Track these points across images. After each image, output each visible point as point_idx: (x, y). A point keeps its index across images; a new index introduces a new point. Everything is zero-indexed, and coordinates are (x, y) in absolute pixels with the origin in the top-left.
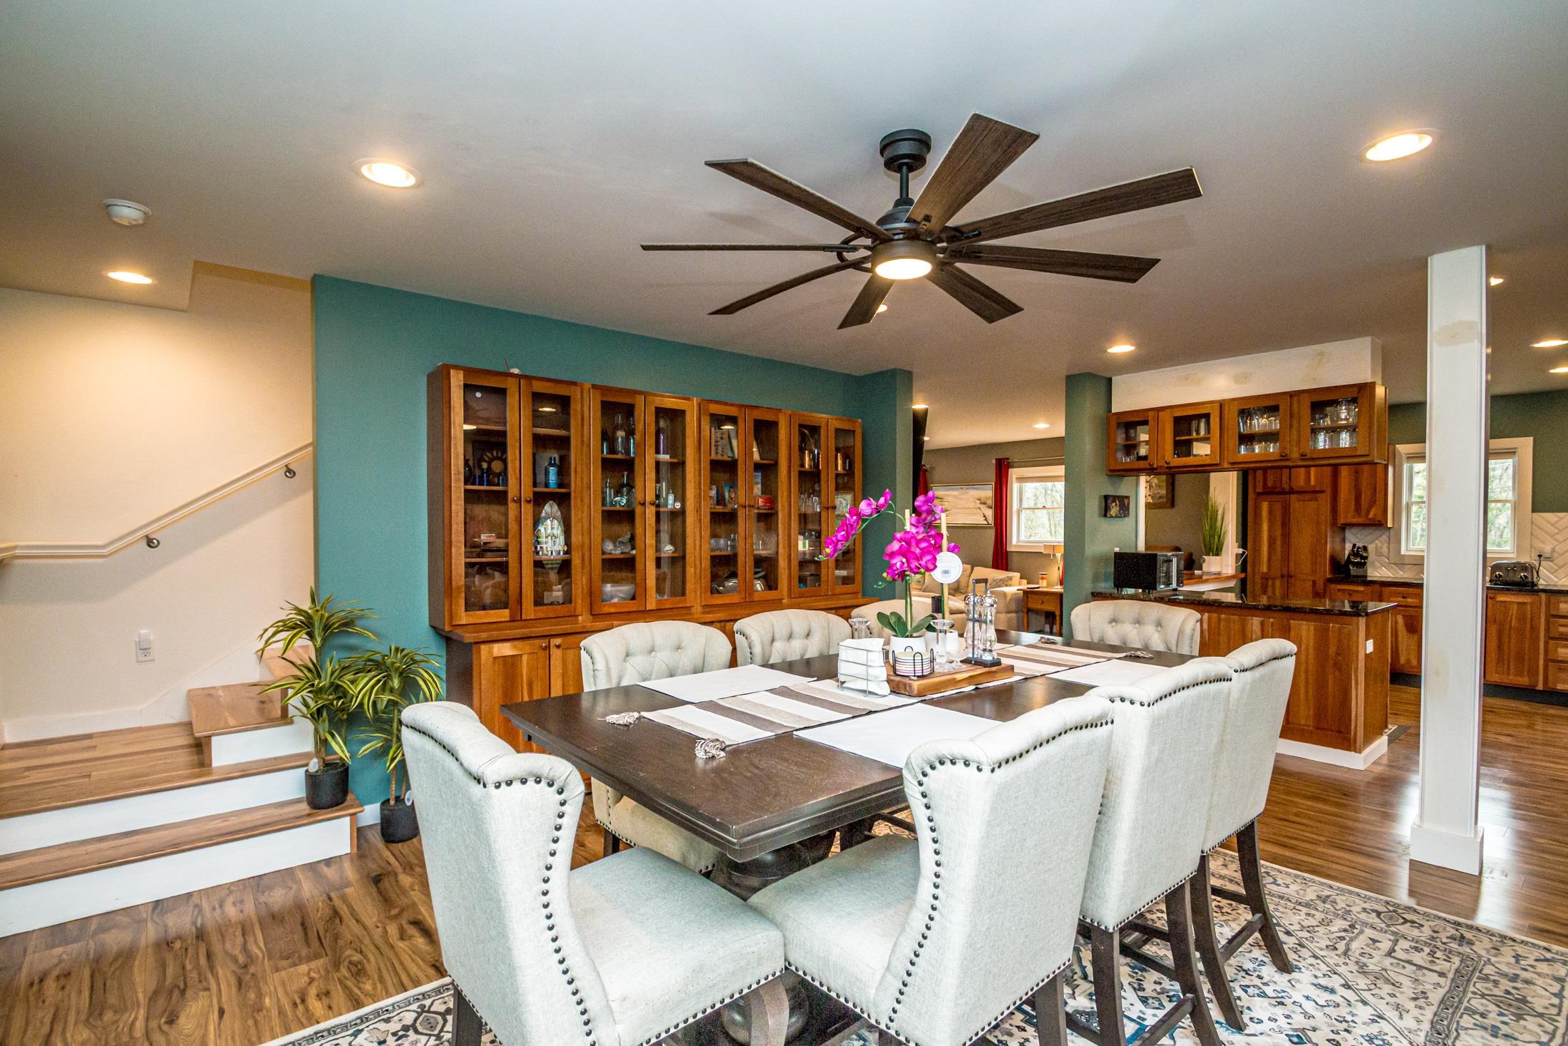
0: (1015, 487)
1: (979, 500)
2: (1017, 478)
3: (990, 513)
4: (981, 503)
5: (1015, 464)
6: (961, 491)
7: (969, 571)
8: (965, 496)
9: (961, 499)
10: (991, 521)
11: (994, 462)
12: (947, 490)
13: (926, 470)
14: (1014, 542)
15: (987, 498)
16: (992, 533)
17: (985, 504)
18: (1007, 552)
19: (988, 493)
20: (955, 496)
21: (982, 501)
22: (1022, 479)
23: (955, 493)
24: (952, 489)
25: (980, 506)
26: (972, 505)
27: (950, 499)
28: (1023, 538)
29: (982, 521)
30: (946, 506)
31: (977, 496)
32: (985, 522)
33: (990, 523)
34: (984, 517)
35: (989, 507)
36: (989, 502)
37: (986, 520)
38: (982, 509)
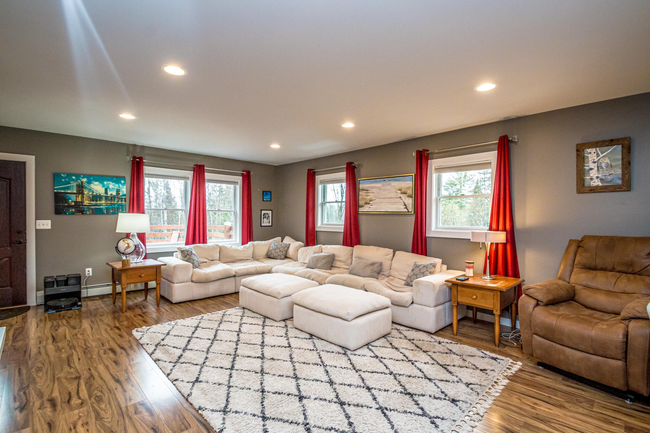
0: (433, 177)
1: (400, 190)
2: (436, 169)
3: (410, 202)
4: (402, 193)
5: (435, 156)
6: (385, 183)
7: (392, 255)
8: (388, 187)
9: (385, 190)
10: (411, 208)
11: (414, 154)
12: (372, 183)
13: (355, 167)
14: (433, 228)
15: (408, 188)
16: (413, 218)
17: (405, 193)
18: (426, 237)
19: (408, 184)
20: (379, 188)
21: (403, 191)
22: (440, 169)
23: (379, 185)
24: (376, 182)
25: (402, 196)
26: (393, 195)
27: (374, 190)
28: (440, 225)
29: (402, 209)
30: (371, 196)
31: (398, 187)
32: (406, 210)
33: (410, 210)
34: (405, 205)
35: (410, 196)
36: (410, 192)
37: (406, 208)
38: (403, 198)
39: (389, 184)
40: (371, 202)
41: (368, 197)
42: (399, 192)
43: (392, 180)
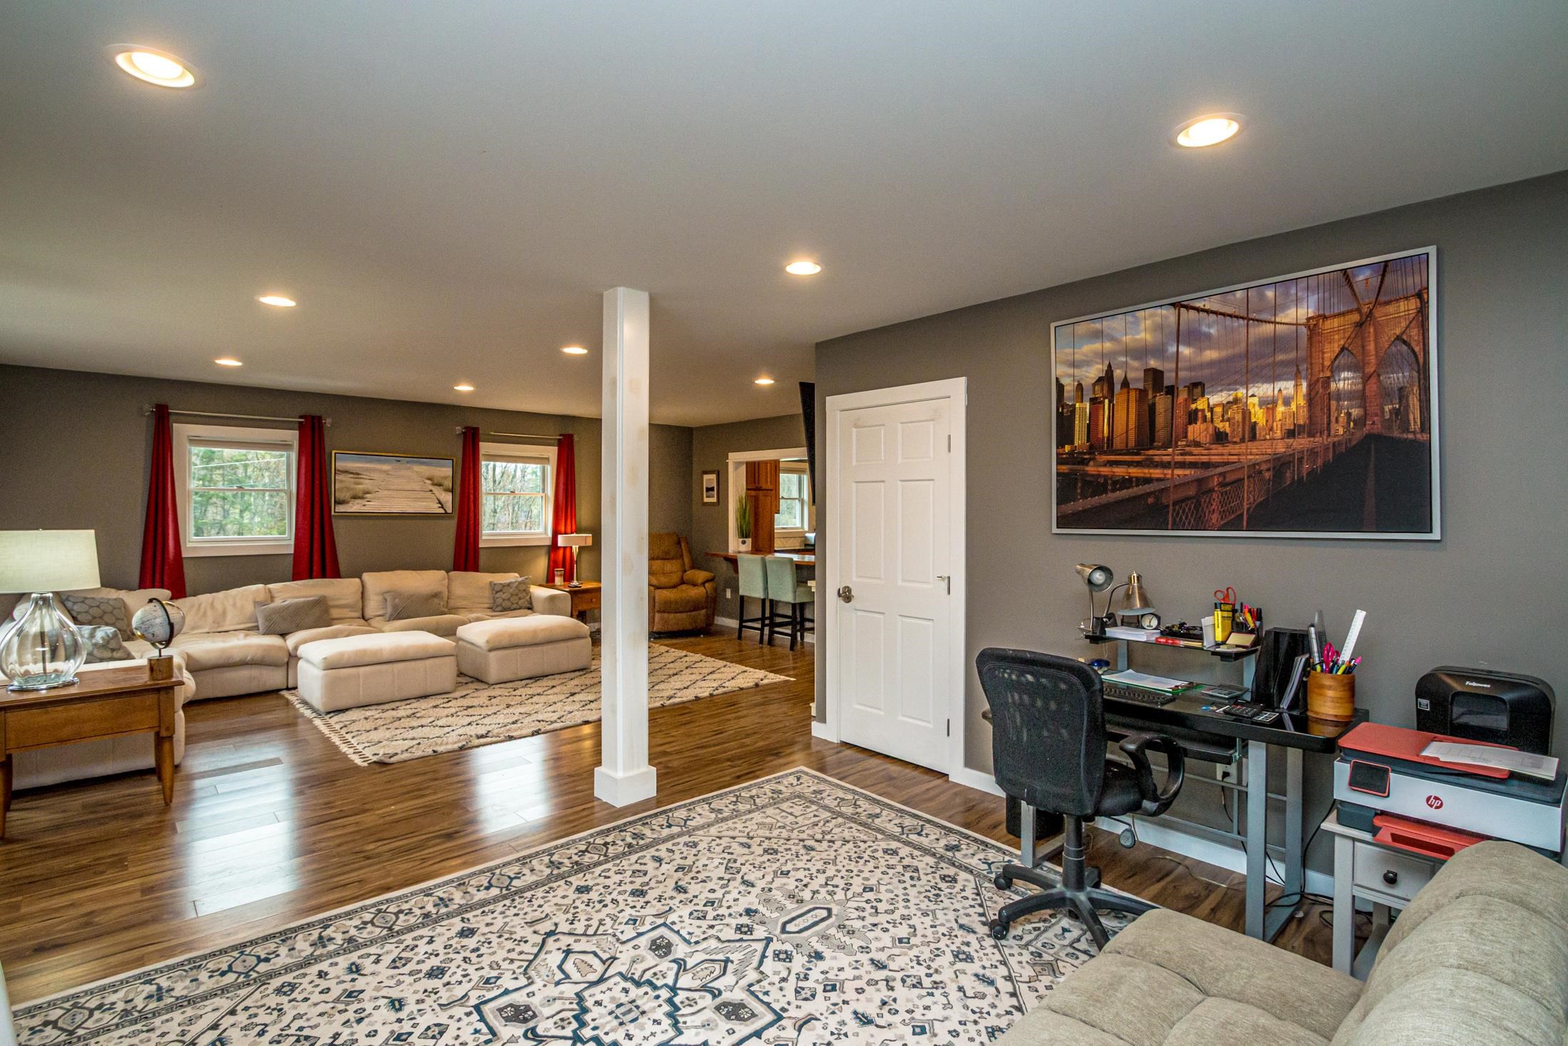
0: (490, 467)
1: (429, 479)
2: (495, 457)
3: (448, 498)
4: (434, 484)
5: (492, 438)
6: (397, 465)
8: (405, 473)
9: (398, 477)
10: (451, 508)
11: (460, 430)
12: (370, 462)
13: (323, 426)
14: (489, 533)
15: (446, 478)
16: (452, 524)
17: (440, 485)
18: (478, 548)
19: (445, 471)
20: (386, 472)
21: (436, 481)
22: (503, 459)
23: (386, 467)
24: (378, 461)
25: (433, 488)
26: (416, 486)
27: (374, 475)
29: (435, 509)
30: (366, 485)
31: (427, 475)
32: (442, 511)
33: (450, 511)
34: (440, 503)
35: (447, 490)
36: (449, 483)
37: (442, 507)
38: (435, 491)
39: (409, 468)
40: (368, 495)
41: (360, 486)
42: (429, 482)
43: (415, 462)
